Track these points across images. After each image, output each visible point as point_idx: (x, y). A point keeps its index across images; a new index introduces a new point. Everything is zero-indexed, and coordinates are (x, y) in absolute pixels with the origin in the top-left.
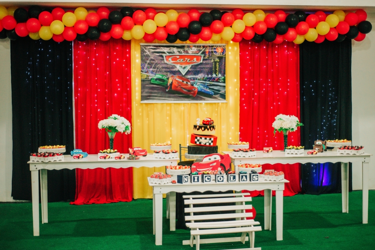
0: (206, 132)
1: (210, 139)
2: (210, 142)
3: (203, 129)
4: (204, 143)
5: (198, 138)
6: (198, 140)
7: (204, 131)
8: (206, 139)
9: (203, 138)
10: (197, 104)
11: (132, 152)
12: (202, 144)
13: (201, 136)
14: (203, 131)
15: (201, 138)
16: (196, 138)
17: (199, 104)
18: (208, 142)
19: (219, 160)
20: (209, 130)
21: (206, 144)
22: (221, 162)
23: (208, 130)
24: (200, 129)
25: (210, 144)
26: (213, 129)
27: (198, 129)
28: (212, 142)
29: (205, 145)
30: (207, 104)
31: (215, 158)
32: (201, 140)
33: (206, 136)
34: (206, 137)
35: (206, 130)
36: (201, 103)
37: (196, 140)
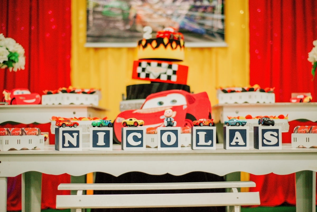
0: (162, 52)
1: (170, 67)
2: (170, 72)
3: (154, 44)
4: (157, 75)
5: (144, 64)
6: (144, 70)
7: (157, 50)
8: (159, 65)
9: (154, 64)
12: (152, 77)
13: (151, 60)
14: (154, 49)
15: (149, 64)
16: (140, 65)
18: (165, 73)
20: (169, 47)
21: (159, 77)
22: (188, 109)
23: (166, 46)
24: (149, 46)
25: (169, 77)
27: (145, 47)
28: (175, 72)
29: (158, 80)
31: (174, 101)
33: (160, 61)
35: (162, 46)
37: (139, 70)
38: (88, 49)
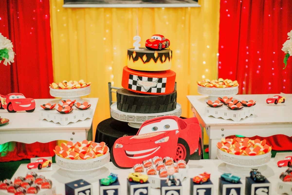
0: (152, 66)
1: (160, 80)
2: (160, 85)
3: (145, 58)
4: (148, 88)
5: (135, 78)
6: (135, 83)
7: (147, 64)
8: (150, 79)
9: (145, 79)
10: (153, 8)
11: (6, 104)
12: (143, 90)
13: (141, 73)
14: (144, 63)
15: (140, 78)
16: (131, 77)
17: (156, 10)
18: (156, 87)
19: (174, 131)
20: (159, 61)
21: (150, 90)
22: (180, 134)
23: (156, 61)
24: (140, 60)
25: (159, 90)
26: (167, 59)
27: (135, 59)
28: (164, 85)
29: (149, 93)
30: (168, 8)
31: (167, 126)
32: (140, 83)
33: (150, 74)
34: (150, 76)
35: (152, 61)
36: (159, 8)
37: (130, 82)
38: (66, 8)
